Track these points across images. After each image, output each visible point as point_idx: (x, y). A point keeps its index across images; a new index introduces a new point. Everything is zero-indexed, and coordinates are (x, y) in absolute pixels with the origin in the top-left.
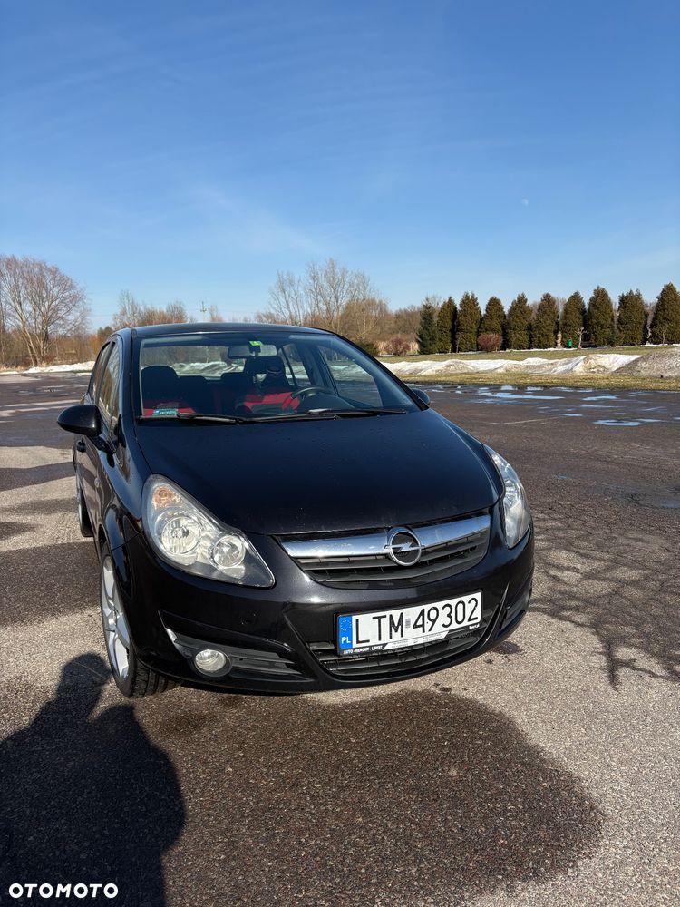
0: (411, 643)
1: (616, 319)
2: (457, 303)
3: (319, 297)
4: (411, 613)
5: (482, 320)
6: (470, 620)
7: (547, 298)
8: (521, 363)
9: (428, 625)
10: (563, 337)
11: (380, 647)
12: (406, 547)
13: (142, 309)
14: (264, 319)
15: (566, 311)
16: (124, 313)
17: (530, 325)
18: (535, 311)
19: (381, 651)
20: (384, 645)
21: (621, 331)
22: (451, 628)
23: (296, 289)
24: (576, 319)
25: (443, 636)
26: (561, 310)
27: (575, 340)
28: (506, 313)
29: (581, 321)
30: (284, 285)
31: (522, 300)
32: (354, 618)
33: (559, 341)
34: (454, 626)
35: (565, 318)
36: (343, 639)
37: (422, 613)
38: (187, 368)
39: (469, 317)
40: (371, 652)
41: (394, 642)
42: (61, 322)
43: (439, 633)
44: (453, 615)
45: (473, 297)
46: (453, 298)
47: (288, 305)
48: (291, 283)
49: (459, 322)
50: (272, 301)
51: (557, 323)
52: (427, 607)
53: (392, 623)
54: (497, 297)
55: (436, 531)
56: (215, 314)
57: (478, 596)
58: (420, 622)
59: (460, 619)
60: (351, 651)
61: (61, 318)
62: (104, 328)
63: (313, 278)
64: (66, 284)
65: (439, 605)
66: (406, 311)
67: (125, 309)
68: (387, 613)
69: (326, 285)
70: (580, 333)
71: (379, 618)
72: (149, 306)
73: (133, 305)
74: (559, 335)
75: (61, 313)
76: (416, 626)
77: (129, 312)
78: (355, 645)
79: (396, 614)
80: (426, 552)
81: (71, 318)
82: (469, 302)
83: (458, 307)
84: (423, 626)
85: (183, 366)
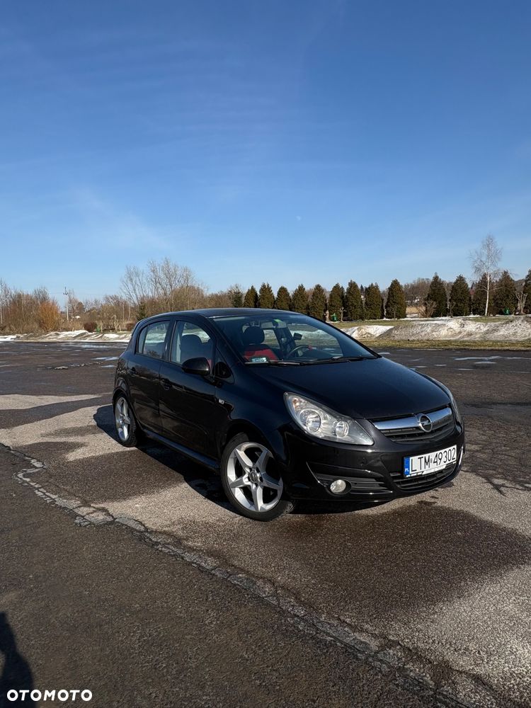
0: (433, 471)
1: (364, 302)
2: (258, 290)
3: (158, 284)
4: (432, 455)
5: (275, 302)
6: (453, 459)
7: (318, 287)
8: (313, 333)
9: (439, 461)
10: (330, 314)
11: (421, 473)
12: (426, 423)
14: (111, 300)
15: (331, 296)
17: (308, 306)
18: (310, 297)
19: (421, 475)
20: (423, 472)
21: (367, 310)
23: (140, 278)
24: (338, 302)
25: (444, 467)
26: (328, 296)
27: (338, 316)
28: (292, 298)
29: (341, 304)
30: (131, 276)
31: (301, 289)
32: (411, 458)
33: (327, 317)
34: (448, 462)
35: (331, 301)
36: (406, 470)
37: (436, 456)
38: (61, 336)
39: (266, 300)
40: (417, 476)
41: (427, 470)
43: (442, 466)
44: (447, 456)
45: (268, 286)
46: (254, 287)
47: (135, 290)
48: (137, 275)
49: (259, 303)
50: (123, 288)
51: (326, 305)
52: (438, 452)
53: (425, 461)
54: (285, 287)
56: (72, 296)
57: (455, 447)
58: (436, 460)
59: (450, 459)
60: (409, 476)
63: (153, 271)
65: (442, 451)
66: (216, 295)
68: (424, 456)
69: (162, 276)
70: (342, 311)
71: (420, 458)
74: (327, 312)
76: (434, 462)
78: (411, 472)
79: (427, 456)
80: (435, 425)
82: (266, 289)
83: (258, 293)
84: (437, 462)
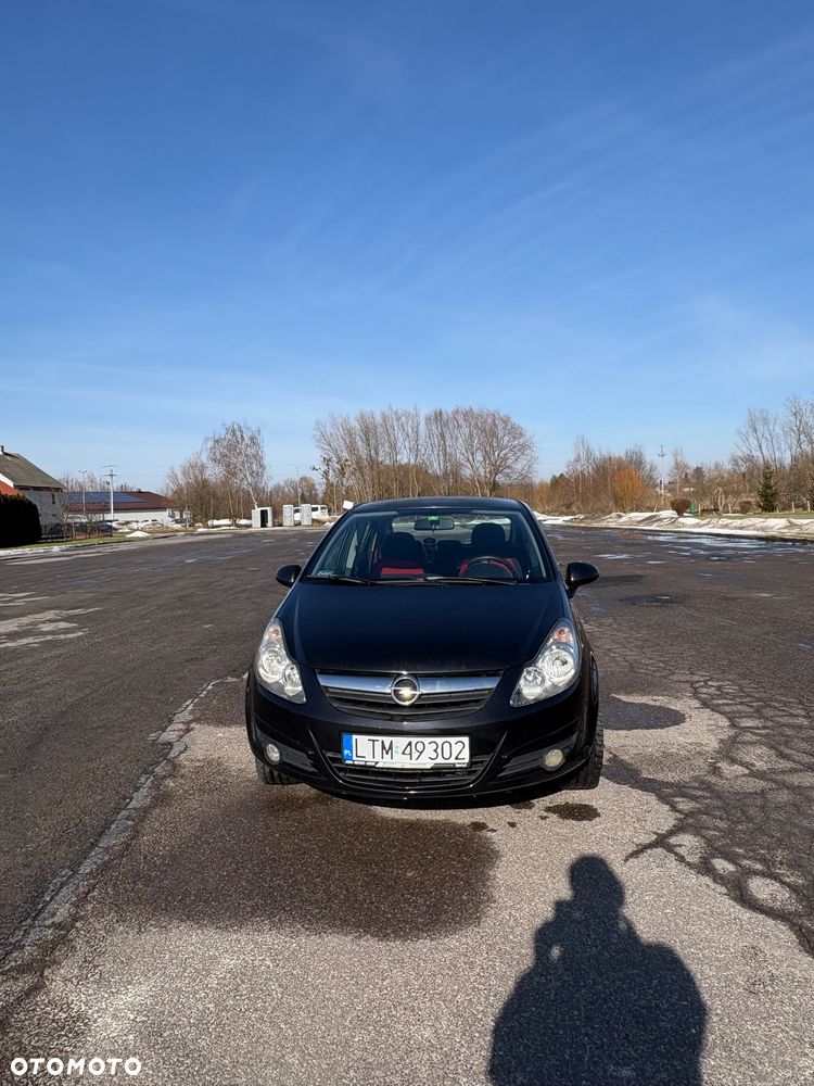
0: (399, 766)
4: (400, 742)
6: (457, 758)
9: (415, 755)
11: (373, 764)
12: (405, 691)
13: (597, 454)
14: (740, 462)
16: (578, 460)
19: (374, 767)
20: (377, 763)
22: (437, 761)
23: (771, 428)
25: (429, 766)
30: (755, 424)
32: (354, 737)
34: (440, 760)
36: (346, 752)
37: (410, 744)
38: (623, 519)
40: (366, 766)
41: (385, 762)
42: (509, 471)
43: (425, 763)
44: (439, 750)
47: (760, 446)
48: (766, 422)
52: (414, 740)
53: (383, 747)
55: (439, 682)
57: (466, 740)
58: (407, 751)
59: (447, 756)
60: (351, 762)
61: (509, 467)
62: (558, 475)
64: (516, 432)
65: (426, 740)
67: (579, 455)
68: (380, 738)
71: (374, 741)
72: (605, 453)
73: (589, 453)
75: (509, 462)
76: (403, 753)
77: (583, 457)
78: (355, 758)
79: (387, 740)
80: (424, 697)
81: (518, 466)
84: (411, 754)
85: (620, 517)
